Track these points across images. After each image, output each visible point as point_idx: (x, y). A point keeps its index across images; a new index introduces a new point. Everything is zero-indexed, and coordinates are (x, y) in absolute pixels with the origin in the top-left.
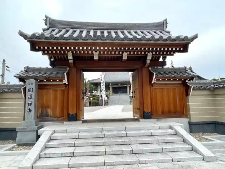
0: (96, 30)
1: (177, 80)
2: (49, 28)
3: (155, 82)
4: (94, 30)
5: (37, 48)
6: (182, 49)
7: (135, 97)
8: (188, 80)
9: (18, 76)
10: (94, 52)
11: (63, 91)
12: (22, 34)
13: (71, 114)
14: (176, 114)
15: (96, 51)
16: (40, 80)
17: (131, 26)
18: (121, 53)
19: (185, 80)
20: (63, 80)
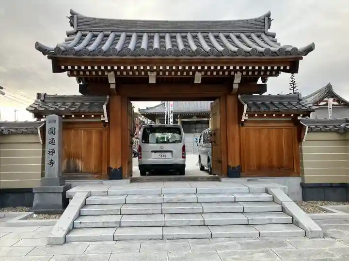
0: (152, 34)
1: (283, 115)
2: (77, 31)
3: (247, 118)
4: (149, 34)
5: (63, 67)
6: (288, 68)
7: (215, 142)
8: (301, 115)
9: (33, 109)
10: (149, 73)
11: (101, 133)
12: (40, 48)
13: (113, 168)
14: (281, 170)
15: (152, 70)
16: (65, 116)
17: (209, 27)
18: (191, 73)
19: (297, 115)
20: (100, 115)
